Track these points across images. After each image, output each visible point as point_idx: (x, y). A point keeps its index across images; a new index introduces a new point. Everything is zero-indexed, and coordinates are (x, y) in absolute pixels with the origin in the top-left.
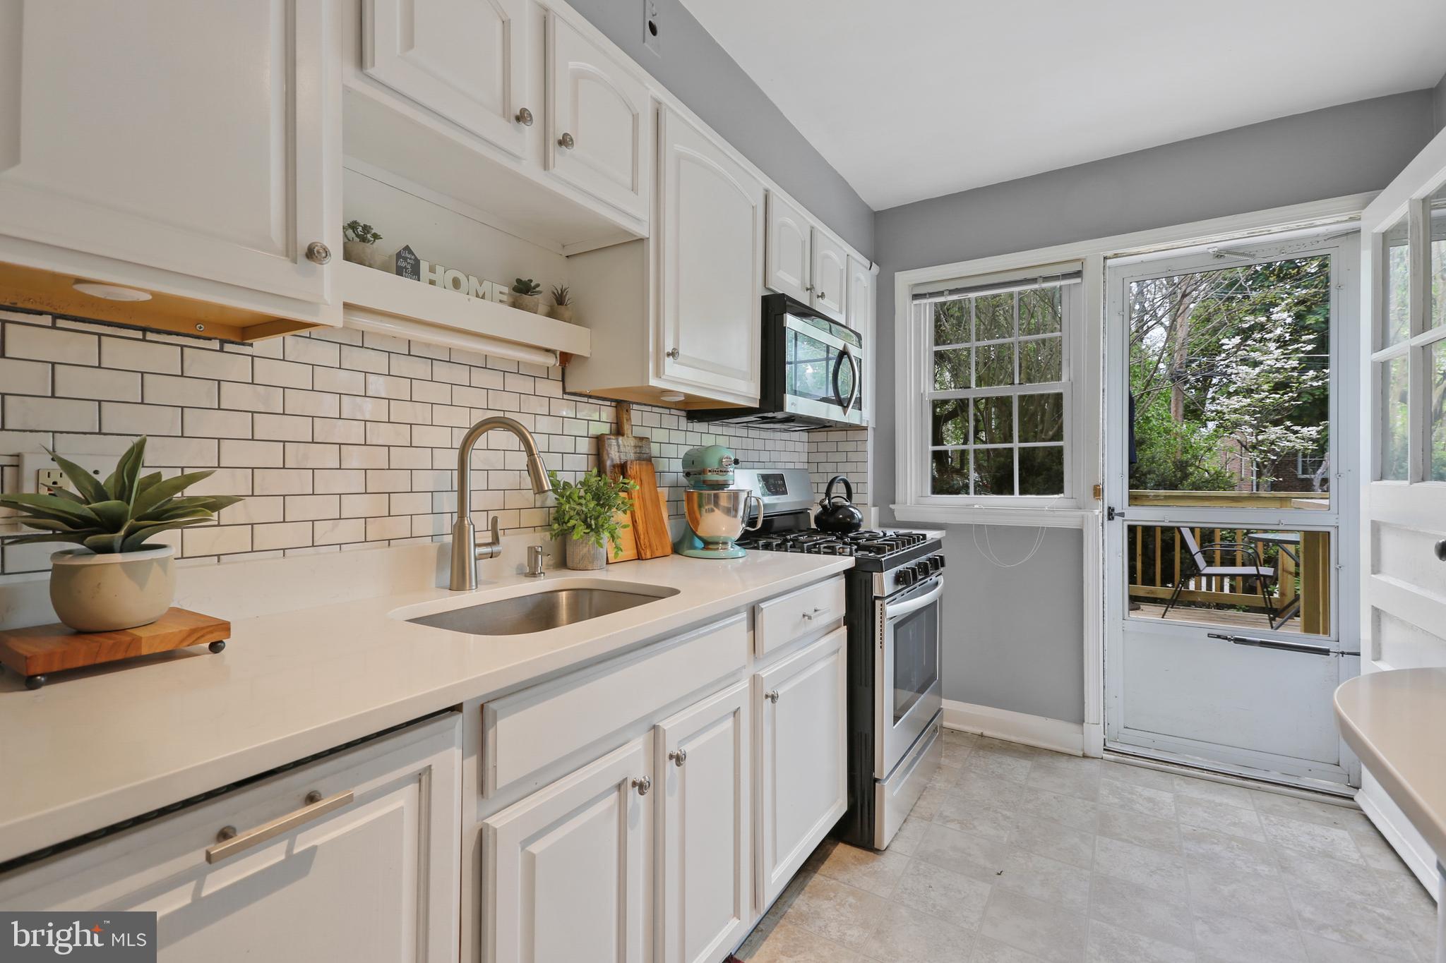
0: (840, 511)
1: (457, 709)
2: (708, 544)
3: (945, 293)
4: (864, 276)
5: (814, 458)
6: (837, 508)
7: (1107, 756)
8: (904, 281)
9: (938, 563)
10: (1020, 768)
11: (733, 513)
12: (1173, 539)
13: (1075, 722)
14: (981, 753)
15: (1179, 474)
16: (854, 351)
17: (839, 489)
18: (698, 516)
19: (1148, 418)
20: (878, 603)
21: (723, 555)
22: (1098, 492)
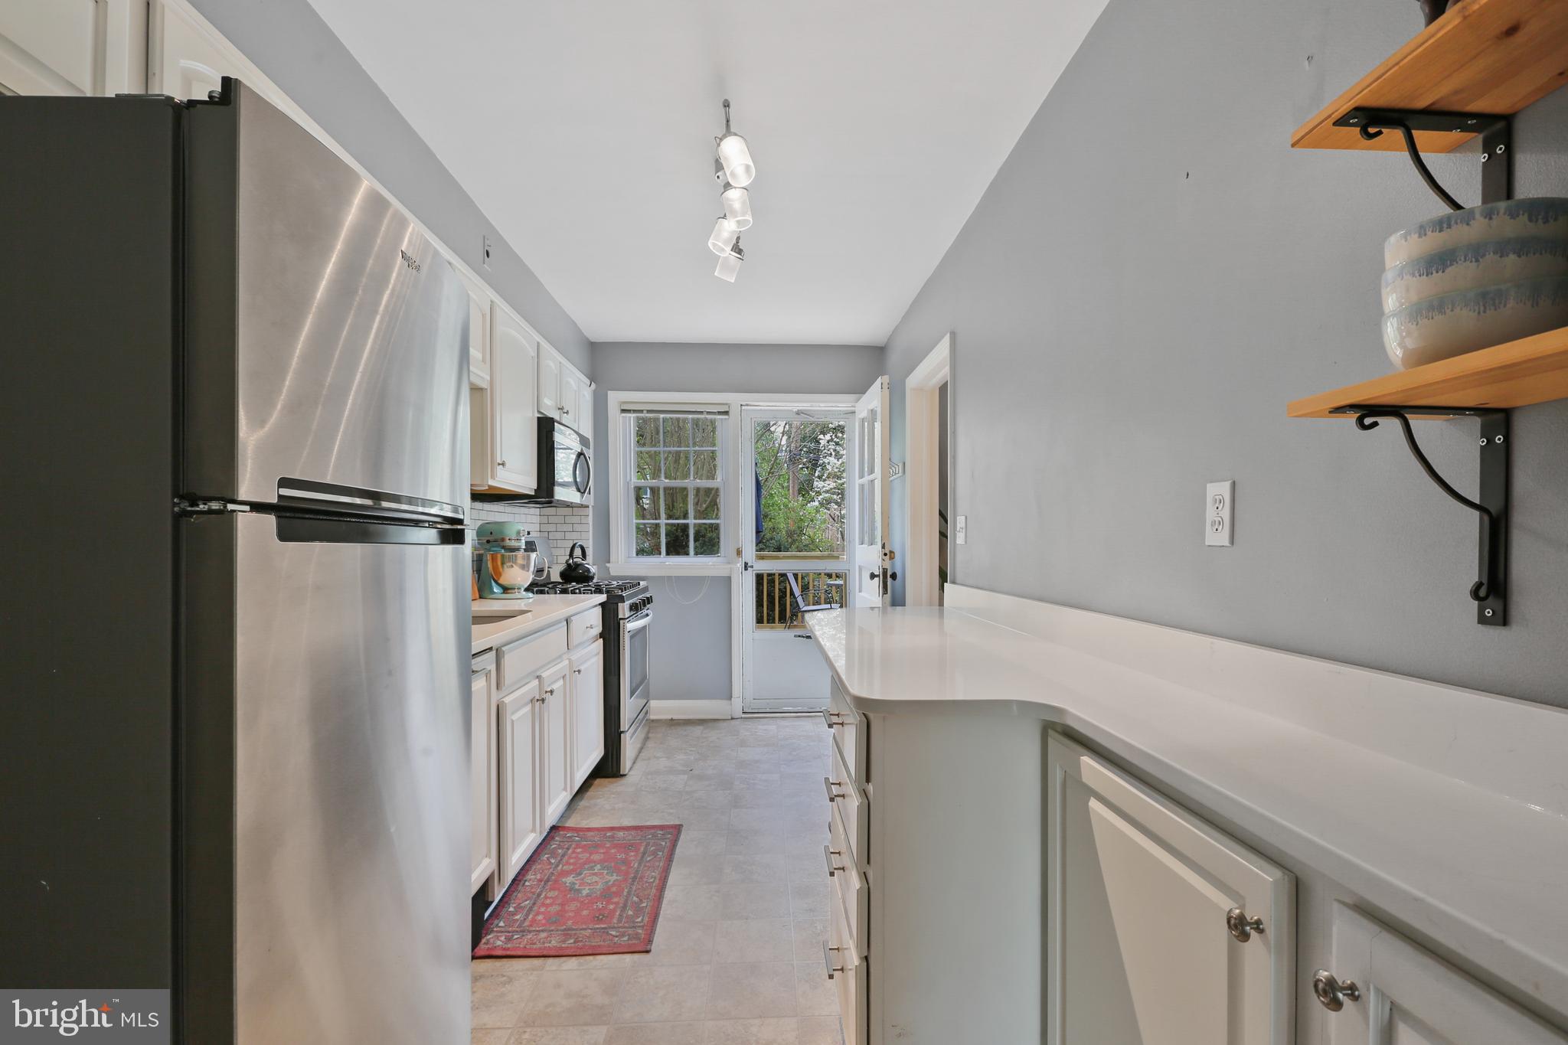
0: (580, 567)
1: (491, 649)
2: (506, 589)
3: (645, 412)
4: (587, 393)
5: (546, 528)
6: (577, 565)
7: (743, 716)
8: (615, 398)
9: (649, 600)
10: (698, 730)
11: (526, 569)
12: (785, 588)
13: (727, 699)
14: (673, 728)
15: (790, 540)
16: (585, 451)
17: (578, 552)
18: (501, 570)
19: (772, 494)
20: (621, 622)
21: (519, 597)
22: (739, 553)
